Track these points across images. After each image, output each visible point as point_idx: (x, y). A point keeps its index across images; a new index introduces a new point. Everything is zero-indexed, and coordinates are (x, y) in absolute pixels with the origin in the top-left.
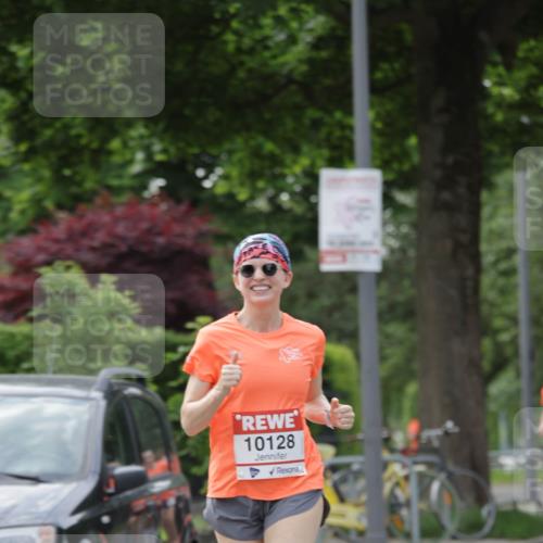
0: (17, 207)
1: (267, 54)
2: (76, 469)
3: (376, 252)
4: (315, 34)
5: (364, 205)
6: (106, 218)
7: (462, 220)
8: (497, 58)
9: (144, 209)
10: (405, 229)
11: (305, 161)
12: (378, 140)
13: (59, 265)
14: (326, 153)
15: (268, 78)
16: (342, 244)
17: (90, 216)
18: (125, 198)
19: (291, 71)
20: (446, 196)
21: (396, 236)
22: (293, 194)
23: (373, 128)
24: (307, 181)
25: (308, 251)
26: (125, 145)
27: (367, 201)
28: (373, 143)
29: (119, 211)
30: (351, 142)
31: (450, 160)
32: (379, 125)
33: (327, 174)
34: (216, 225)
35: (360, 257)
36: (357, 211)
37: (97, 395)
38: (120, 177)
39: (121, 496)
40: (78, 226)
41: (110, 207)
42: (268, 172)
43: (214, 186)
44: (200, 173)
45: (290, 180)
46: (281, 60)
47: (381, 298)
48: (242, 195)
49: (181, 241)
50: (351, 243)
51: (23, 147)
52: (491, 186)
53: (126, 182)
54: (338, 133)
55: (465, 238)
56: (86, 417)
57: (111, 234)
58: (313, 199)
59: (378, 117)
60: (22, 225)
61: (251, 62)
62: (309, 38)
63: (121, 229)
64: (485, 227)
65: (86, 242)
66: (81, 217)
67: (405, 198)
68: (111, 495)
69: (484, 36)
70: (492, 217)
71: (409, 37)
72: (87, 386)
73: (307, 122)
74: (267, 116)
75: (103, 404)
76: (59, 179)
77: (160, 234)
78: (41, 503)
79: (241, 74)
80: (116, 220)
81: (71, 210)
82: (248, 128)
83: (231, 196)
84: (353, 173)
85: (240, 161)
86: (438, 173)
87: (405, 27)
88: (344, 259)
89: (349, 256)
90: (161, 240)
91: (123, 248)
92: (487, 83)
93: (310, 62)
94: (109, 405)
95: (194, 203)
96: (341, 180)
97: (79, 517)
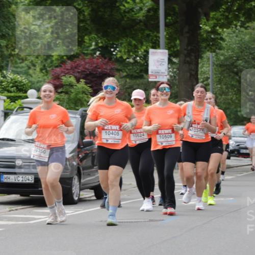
1: (133, 13)
3: (166, 76)
4: (148, 7)
5: (162, 61)
6: (83, 63)
7: (193, 67)
8: (205, 18)
9: (95, 60)
10: (175, 70)
12: (167, 41)
13: (68, 76)
14: (151, 44)
15: (134, 20)
16: (156, 73)
17: (78, 62)
18: (89, 57)
19: (141, 19)
20: (188, 59)
21: (172, 73)
22: (140, 57)
23: (166, 37)
24: (145, 53)
25: (145, 75)
26: (90, 40)
27: (164, 60)
28: (165, 42)
29: (87, 60)
30: (159, 42)
31: (189, 48)
33: (151, 51)
34: (117, 66)
35: (161, 77)
36: (160, 62)
37: (78, 116)
38: (87, 50)
39: (85, 148)
40: (74, 65)
41: (84, 59)
42: (133, 50)
43: (116, 54)
44: (112, 50)
45: (140, 53)
46: (138, 15)
48: (125, 57)
49: (106, 70)
50: (158, 73)
52: (201, 58)
53: (89, 52)
54: (155, 39)
55: (193, 73)
57: (84, 68)
58: (147, 59)
59: (167, 34)
60: (57, 65)
61: (128, 16)
62: (146, 9)
63: (87, 66)
64: (200, 70)
65: (77, 70)
66: (76, 62)
67: (175, 60)
68: (82, 148)
69: (200, 10)
70: (202, 67)
71: (177, 9)
72: (75, 114)
73: (145, 34)
74: (133, 32)
75: (80, 119)
77: (99, 68)
79: (125, 19)
80: (86, 63)
81: (72, 60)
82: (127, 36)
83: (121, 57)
84: (159, 51)
85: (125, 46)
86: (186, 52)
87: (175, 6)
88: (156, 78)
89: (158, 77)
90: (99, 70)
91: (88, 72)
92: (201, 26)
93: (147, 16)
95: (110, 59)
96: (156, 53)
97: (72, 154)
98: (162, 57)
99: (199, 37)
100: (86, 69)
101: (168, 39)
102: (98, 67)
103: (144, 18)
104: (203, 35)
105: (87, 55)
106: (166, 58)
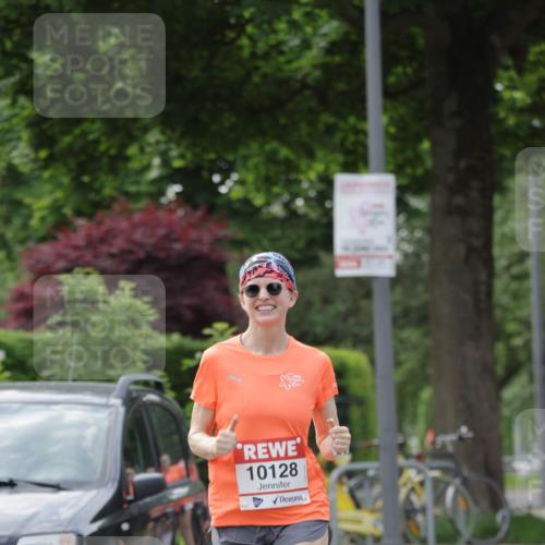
0: (37, 215)
1: (281, 59)
2: (97, 476)
3: (390, 257)
4: (329, 39)
5: (378, 210)
6: (124, 225)
7: (475, 225)
8: (509, 61)
9: (162, 214)
10: (418, 234)
11: (319, 167)
12: (391, 145)
13: (79, 272)
14: (340, 158)
15: (283, 82)
16: (357, 249)
17: (108, 223)
18: (143, 204)
19: (306, 76)
20: (459, 200)
21: (409, 241)
22: (307, 200)
23: (387, 134)
24: (321, 187)
25: (323, 256)
26: (142, 150)
27: (381, 206)
28: (386, 148)
29: (137, 217)
30: (365, 147)
31: (463, 164)
32: (392, 130)
33: (341, 179)
34: (232, 230)
35: (375, 262)
36: (371, 215)
37: (116, 402)
38: (137, 183)
39: (140, 503)
40: (96, 233)
41: (128, 213)
42: (283, 177)
43: (230, 190)
44: (216, 178)
45: (305, 185)
46: (295, 65)
47: (395, 304)
48: (259, 201)
49: (197, 247)
50: (364, 249)
51: (43, 154)
52: (503, 190)
53: (144, 188)
54: (352, 138)
55: (477, 243)
56: (106, 424)
57: (129, 240)
58: (327, 204)
59: (392, 121)
60: (42, 233)
61: (266, 68)
62: (323, 43)
63: (138, 236)
64: (498, 232)
65: (104, 249)
66: (100, 223)
67: (419, 203)
68: (130, 502)
69: (495, 39)
70: (504, 221)
71: (421, 42)
72: (108, 393)
73: (321, 127)
74: (283, 121)
75: (122, 410)
76: (78, 186)
77: (177, 240)
78: (62, 510)
79: (256, 79)
80: (134, 226)
81: (90, 217)
82: (262, 134)
83: (246, 202)
84: (367, 178)
85: (256, 166)
86: (451, 177)
87: (416, 30)
88: (359, 264)
89: (364, 261)
90: (178, 246)
91: (141, 254)
92: (499, 87)
93: (324, 67)
94: (127, 412)
95: (211, 209)
96: (355, 185)
97: (99, 524)
98: (375, 199)
99: (494, 129)
100: (135, 243)
101: (393, 138)
102: (174, 236)
103: (317, 73)
104: (504, 120)
105: (135, 197)
106: (389, 200)
